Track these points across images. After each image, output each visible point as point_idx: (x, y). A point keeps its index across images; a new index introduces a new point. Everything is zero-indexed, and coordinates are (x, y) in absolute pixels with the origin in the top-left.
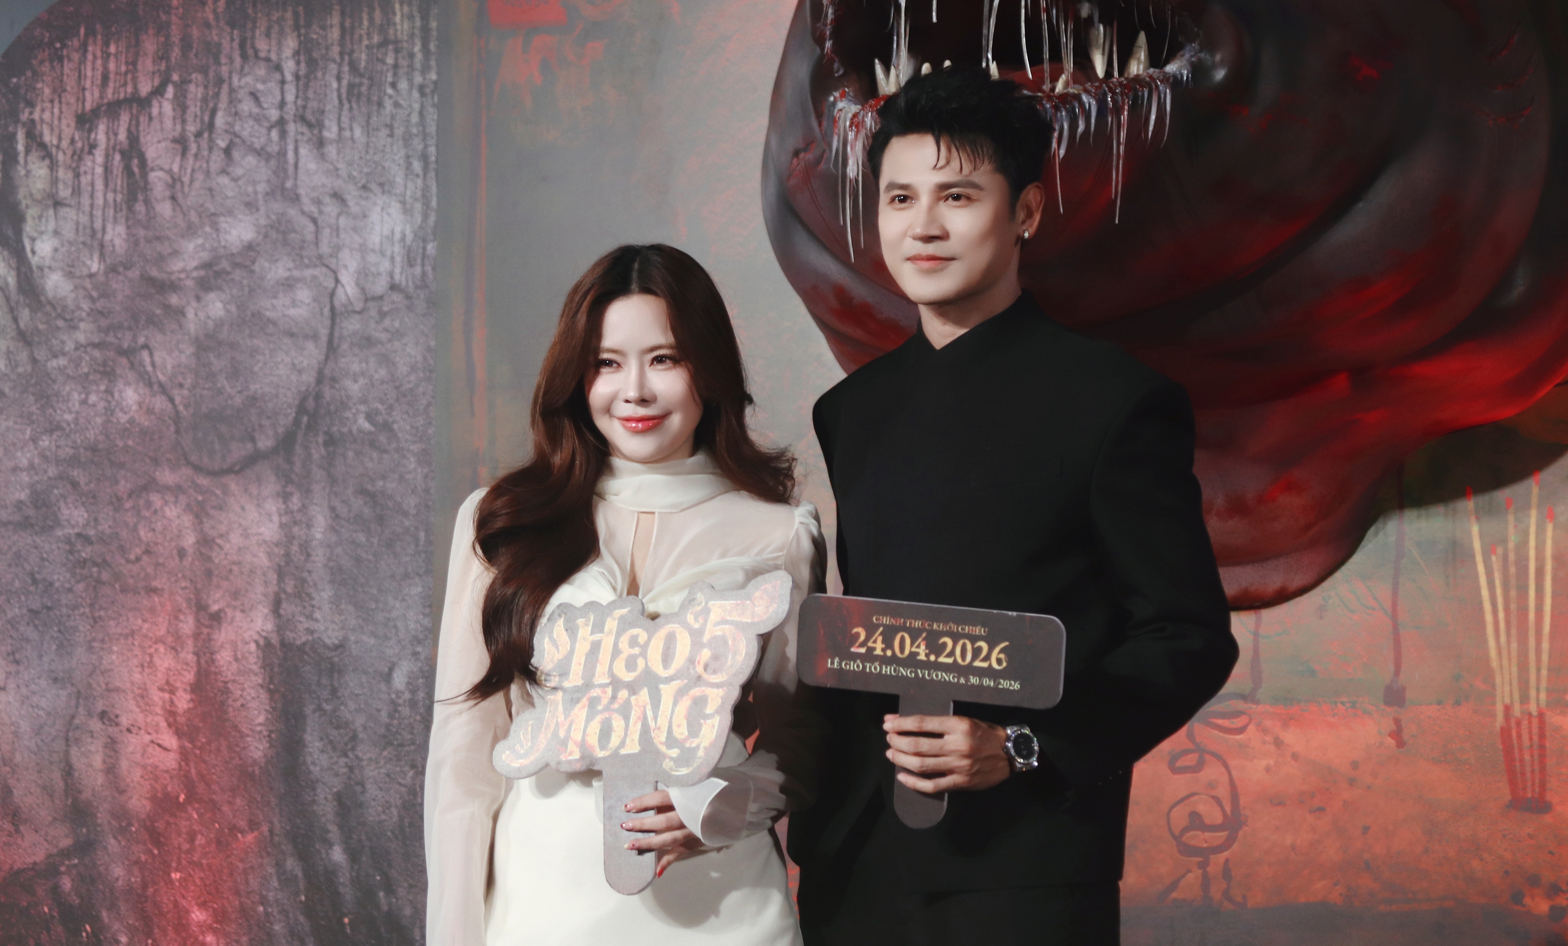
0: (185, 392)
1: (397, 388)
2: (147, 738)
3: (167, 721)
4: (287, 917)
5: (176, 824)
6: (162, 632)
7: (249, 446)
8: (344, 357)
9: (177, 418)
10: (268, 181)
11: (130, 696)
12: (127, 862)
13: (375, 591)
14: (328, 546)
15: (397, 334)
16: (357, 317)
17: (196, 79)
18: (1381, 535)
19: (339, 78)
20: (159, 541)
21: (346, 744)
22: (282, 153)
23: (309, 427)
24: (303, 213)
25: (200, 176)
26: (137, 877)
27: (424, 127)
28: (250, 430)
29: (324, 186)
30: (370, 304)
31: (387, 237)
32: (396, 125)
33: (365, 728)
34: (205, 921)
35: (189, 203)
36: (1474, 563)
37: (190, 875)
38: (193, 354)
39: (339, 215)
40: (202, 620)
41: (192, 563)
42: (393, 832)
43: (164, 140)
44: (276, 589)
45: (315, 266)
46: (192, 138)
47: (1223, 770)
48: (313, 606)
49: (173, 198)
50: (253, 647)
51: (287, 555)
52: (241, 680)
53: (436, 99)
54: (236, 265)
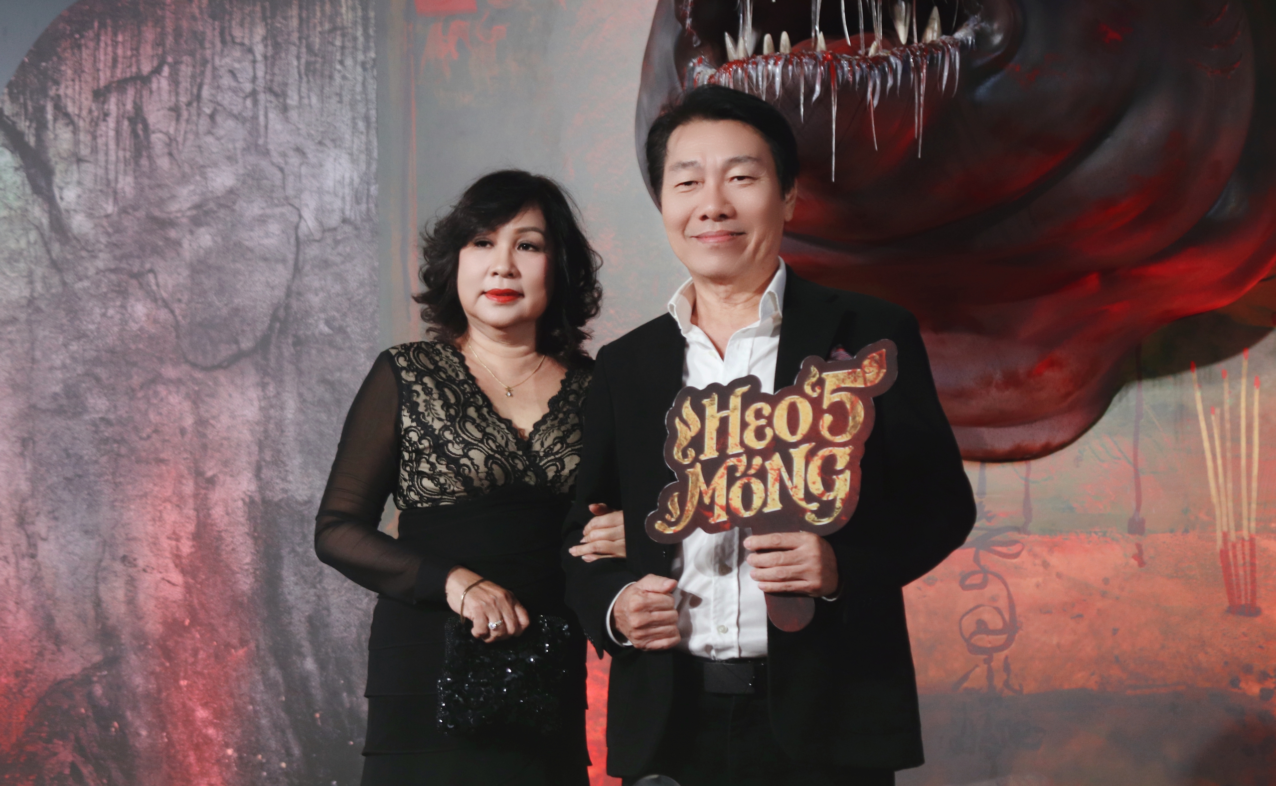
0: (183, 306)
1: (349, 299)
2: (159, 576)
3: (174, 563)
4: (271, 713)
5: (183, 642)
6: (169, 493)
7: (234, 347)
8: (307, 276)
9: (177, 326)
12: (145, 673)
14: (298, 424)
15: (348, 258)
16: (316, 244)
17: (186, 60)
18: (1124, 400)
19: (298, 58)
20: (165, 422)
21: (315, 578)
22: (255, 118)
23: (281, 332)
24: (273, 164)
25: (191, 137)
26: (154, 683)
27: (366, 95)
28: (234, 334)
29: (288, 142)
30: (327, 234)
31: (339, 182)
32: (344, 93)
34: (207, 718)
35: (183, 158)
36: (1198, 421)
37: (195, 682)
38: (189, 276)
39: (301, 164)
40: (201, 484)
41: (191, 439)
42: (352, 646)
43: (163, 108)
44: (257, 457)
45: (283, 205)
46: (185, 107)
47: (1002, 586)
48: (287, 471)
49: (170, 154)
50: (240, 503)
51: (266, 431)
52: (231, 529)
53: (375, 73)
54: (221, 206)
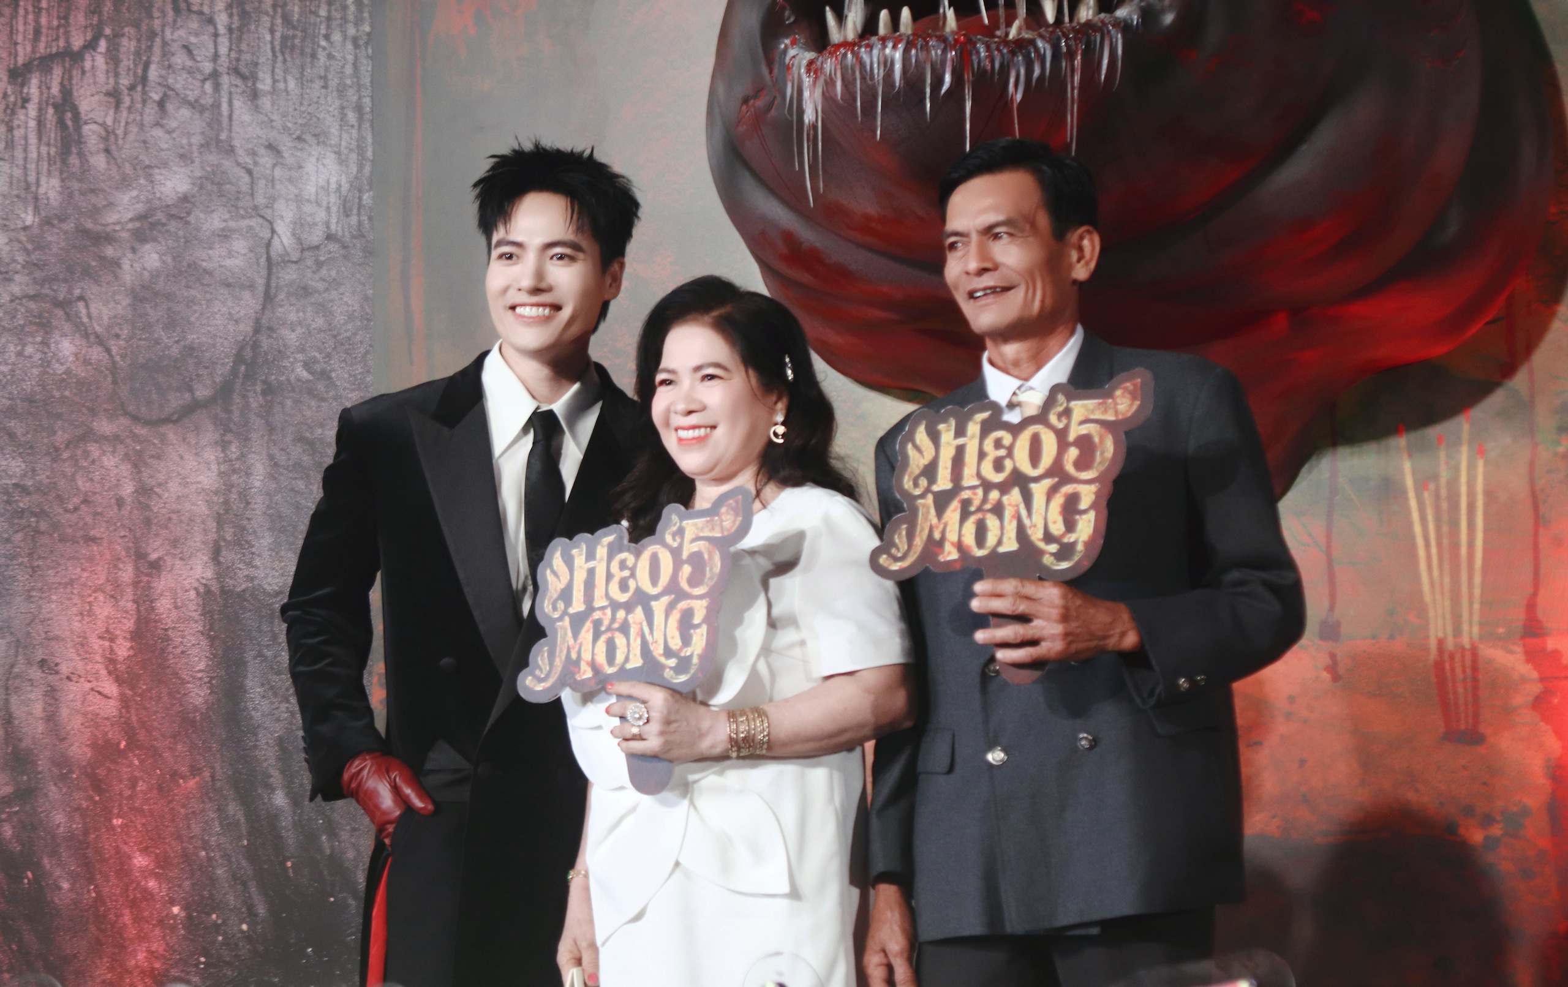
0: (122, 343)
1: (334, 336)
2: (88, 686)
3: (107, 669)
4: (229, 861)
5: (117, 770)
6: (102, 580)
7: (187, 395)
8: (281, 306)
9: (114, 369)
10: (203, 133)
11: (70, 644)
12: (68, 809)
14: (268, 494)
15: (334, 284)
16: (294, 266)
17: (129, 32)
19: (272, 31)
20: (97, 491)
22: (216, 106)
23: (247, 377)
24: (238, 164)
25: (134, 129)
26: (78, 824)
27: (358, 78)
28: (187, 380)
29: (258, 137)
30: (307, 254)
31: (323, 188)
32: (330, 76)
34: (147, 867)
35: (124, 156)
37: (132, 821)
38: (129, 305)
39: (274, 166)
40: (141, 568)
41: (131, 512)
43: (98, 93)
44: (215, 536)
45: (251, 217)
46: (126, 91)
48: (252, 554)
49: (107, 151)
50: (193, 594)
51: (226, 503)
52: (181, 627)
53: (370, 51)
54: (171, 217)
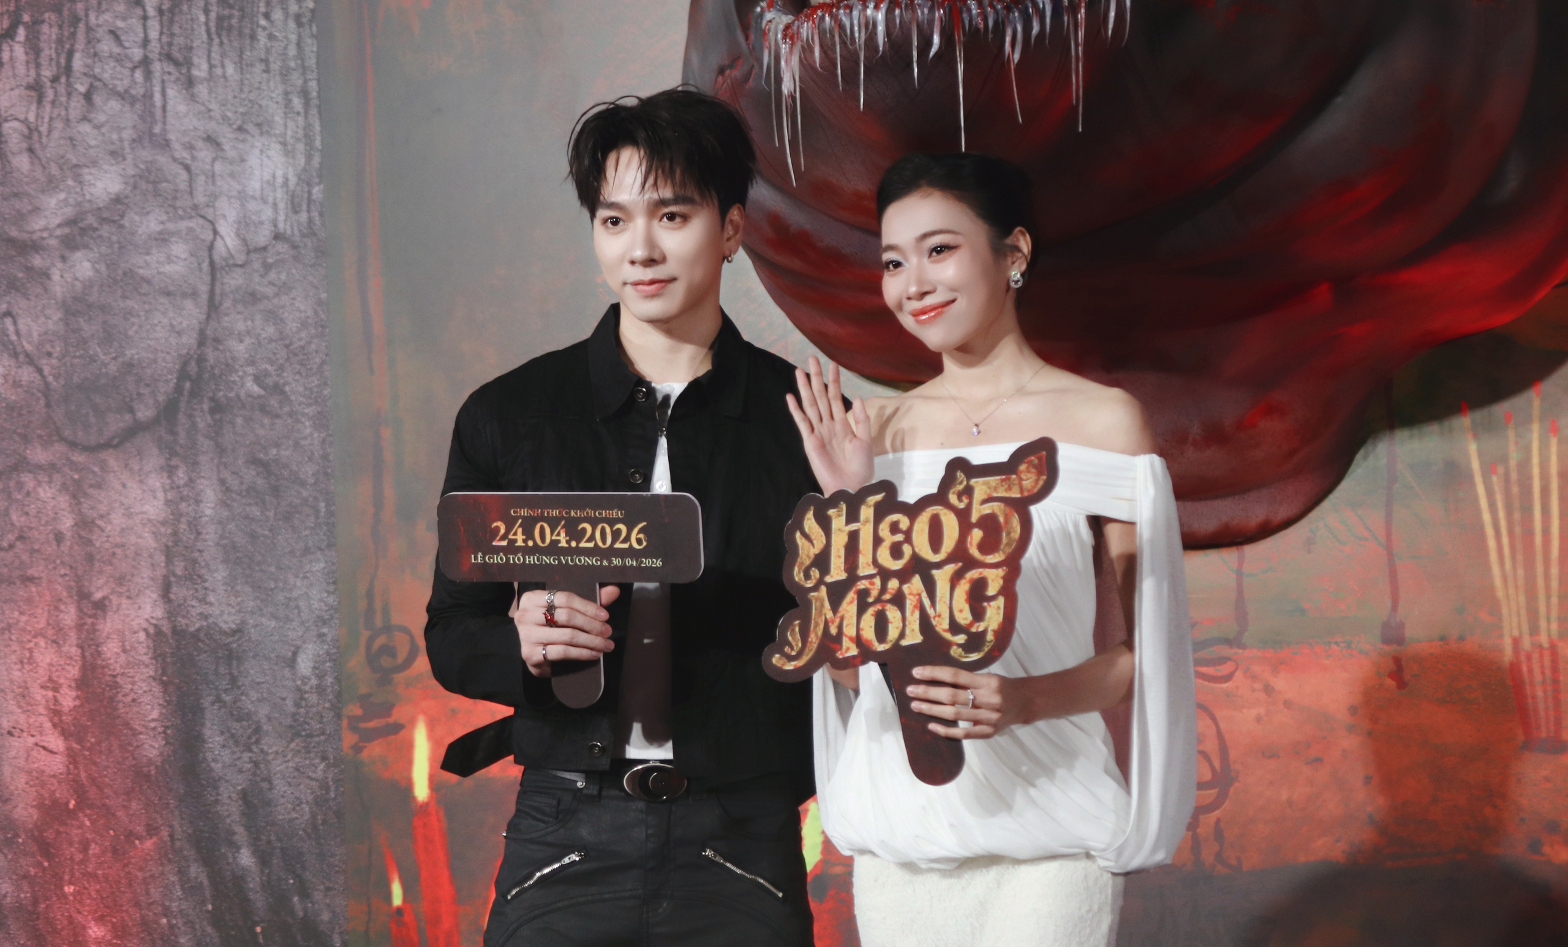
0: (54, 362)
1: (287, 346)
2: (31, 741)
3: (51, 721)
4: (193, 928)
5: (67, 834)
6: (42, 624)
7: (128, 417)
8: (227, 315)
9: (47, 390)
10: (134, 127)
11: (10, 696)
12: (15, 877)
13: (273, 569)
14: (220, 523)
15: (284, 288)
16: (239, 270)
17: (49, 18)
18: (1371, 459)
19: (206, 11)
20: (33, 525)
21: (249, 738)
22: (148, 96)
23: (193, 394)
24: (175, 160)
25: (59, 125)
26: (27, 892)
27: (303, 60)
28: (127, 400)
29: (196, 129)
30: (253, 256)
31: (268, 182)
32: (271, 59)
33: (269, 719)
34: (103, 937)
35: (49, 155)
36: (1473, 485)
37: (85, 888)
38: (61, 319)
39: (214, 160)
40: (85, 610)
41: (71, 548)
42: (304, 830)
43: (18, 86)
44: (164, 571)
45: (191, 217)
46: (48, 84)
47: (1209, 722)
48: (206, 589)
49: (31, 150)
50: (142, 636)
51: (175, 533)
52: (131, 672)
53: (314, 29)
54: (103, 220)
